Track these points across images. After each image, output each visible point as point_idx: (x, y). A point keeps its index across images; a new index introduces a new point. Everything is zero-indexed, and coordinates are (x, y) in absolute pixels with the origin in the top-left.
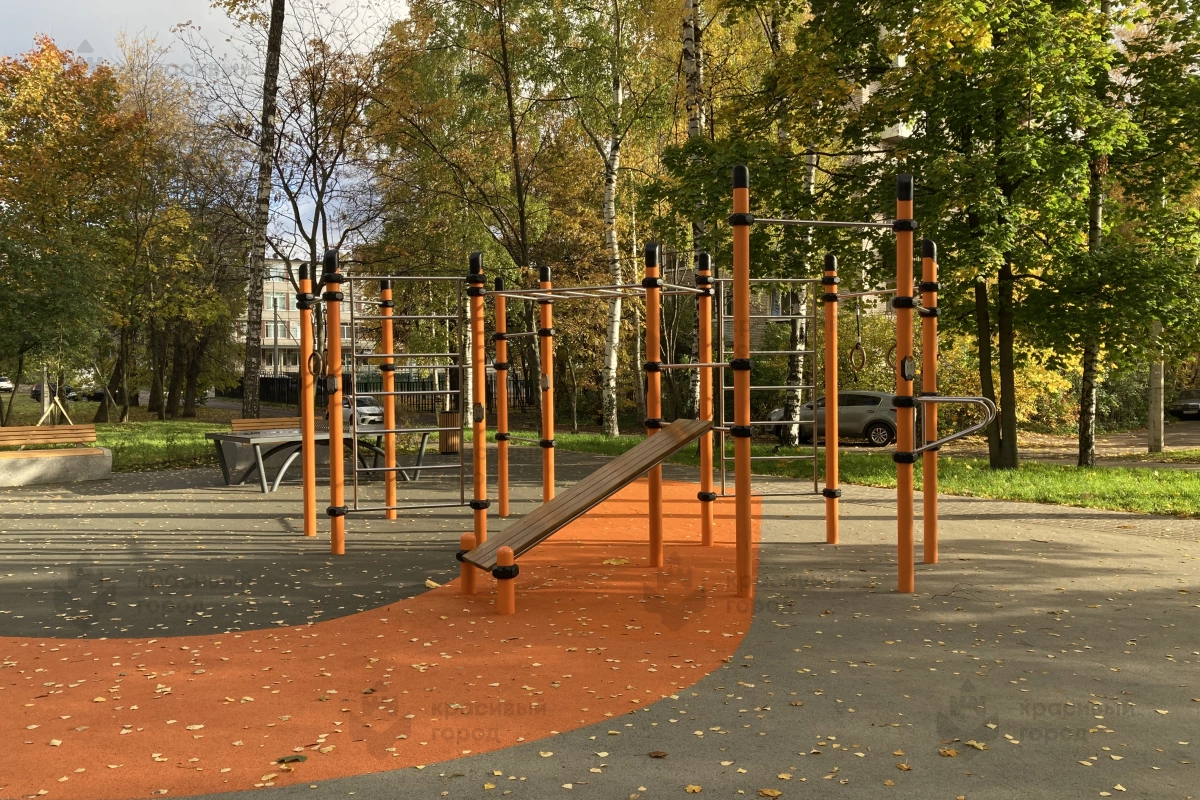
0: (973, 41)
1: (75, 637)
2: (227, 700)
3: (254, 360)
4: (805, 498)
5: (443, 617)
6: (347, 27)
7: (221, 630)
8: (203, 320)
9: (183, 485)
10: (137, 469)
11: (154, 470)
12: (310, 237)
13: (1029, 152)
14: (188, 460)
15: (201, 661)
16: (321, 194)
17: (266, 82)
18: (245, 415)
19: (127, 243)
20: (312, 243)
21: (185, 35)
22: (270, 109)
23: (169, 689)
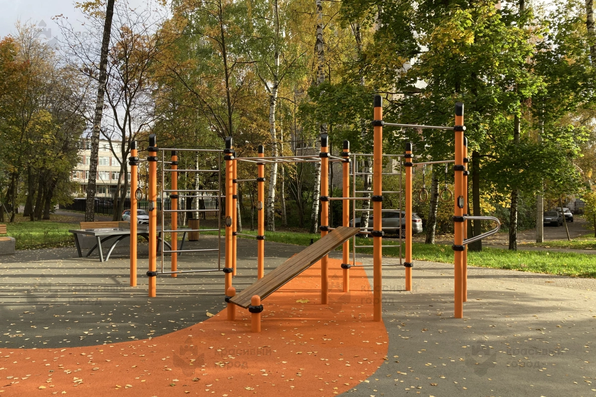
0: (465, 40)
1: (18, 348)
2: (117, 387)
3: (92, 191)
4: (395, 267)
5: (223, 334)
6: (145, 20)
7: (101, 343)
8: (57, 169)
9: (55, 257)
10: (28, 248)
11: (38, 249)
12: (122, 127)
13: (494, 95)
14: (56, 243)
15: (94, 362)
16: (129, 106)
17: (103, 47)
18: (87, 220)
20: (123, 131)
21: (59, 21)
22: (104, 62)
23: (81, 380)
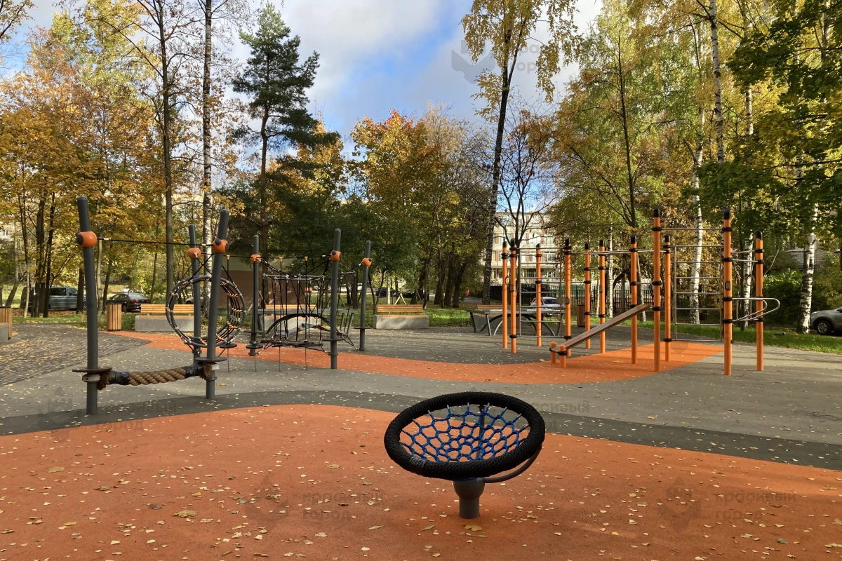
8: (465, 253)
10: (437, 326)
11: (444, 326)
12: (516, 217)
14: (459, 324)
16: (521, 195)
18: (483, 303)
19: (428, 214)
